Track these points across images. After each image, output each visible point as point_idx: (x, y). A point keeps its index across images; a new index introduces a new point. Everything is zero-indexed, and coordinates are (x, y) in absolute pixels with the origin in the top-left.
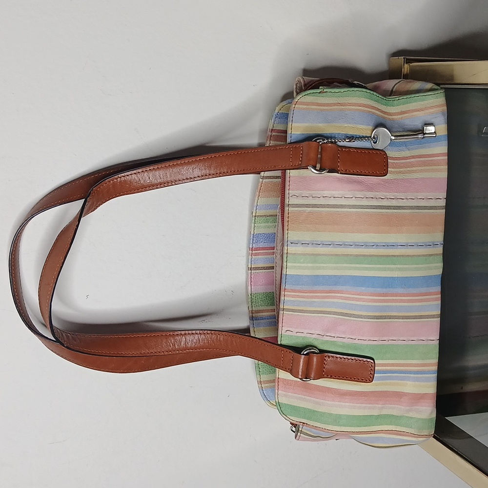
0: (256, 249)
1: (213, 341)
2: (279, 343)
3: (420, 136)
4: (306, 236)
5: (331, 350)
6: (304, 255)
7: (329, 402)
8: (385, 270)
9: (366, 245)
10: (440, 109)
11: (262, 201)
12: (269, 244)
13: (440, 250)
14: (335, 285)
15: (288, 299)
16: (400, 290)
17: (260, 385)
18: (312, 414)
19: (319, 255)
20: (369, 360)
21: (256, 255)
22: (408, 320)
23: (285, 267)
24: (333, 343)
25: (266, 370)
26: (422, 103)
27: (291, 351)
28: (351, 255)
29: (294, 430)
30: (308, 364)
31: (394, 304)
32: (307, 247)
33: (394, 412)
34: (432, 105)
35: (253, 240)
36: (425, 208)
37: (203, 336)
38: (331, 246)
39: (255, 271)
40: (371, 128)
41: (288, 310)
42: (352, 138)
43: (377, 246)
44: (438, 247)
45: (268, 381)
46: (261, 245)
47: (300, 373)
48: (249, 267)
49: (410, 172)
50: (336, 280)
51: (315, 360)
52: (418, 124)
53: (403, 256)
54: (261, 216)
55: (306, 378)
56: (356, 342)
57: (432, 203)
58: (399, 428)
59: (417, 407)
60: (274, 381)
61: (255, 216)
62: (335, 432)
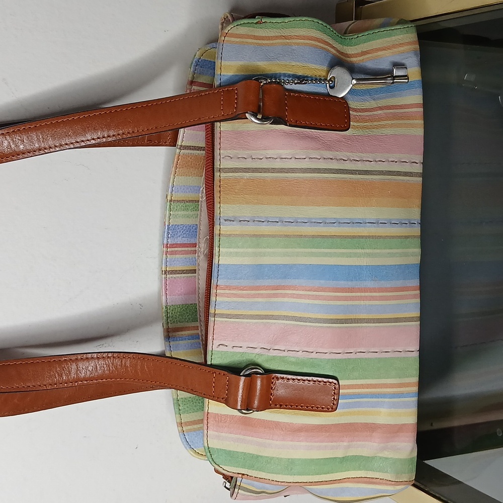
0: (173, 246)
1: (116, 368)
2: (209, 363)
3: (389, 81)
4: (246, 211)
5: (279, 369)
6: (242, 236)
7: (278, 443)
8: (349, 255)
9: (325, 222)
10: (412, 47)
11: (180, 180)
12: (189, 239)
13: (416, 230)
14: (285, 277)
15: (221, 302)
16: (370, 284)
17: (180, 428)
18: (253, 460)
19: (263, 236)
20: (331, 380)
21: (172, 253)
22: (381, 324)
23: (217, 254)
24: (282, 359)
25: (187, 407)
26: (388, 39)
27: (226, 373)
28: (305, 236)
29: (229, 487)
30: (250, 389)
31: (362, 303)
32: (247, 225)
33: (365, 452)
34: (402, 42)
35: (168, 233)
36: (399, 173)
37: (101, 362)
38: (279, 223)
39: (171, 276)
40: (325, 68)
41: (222, 316)
42: (302, 79)
43: (340, 223)
44: (415, 227)
45: (191, 422)
46: (179, 240)
47: (239, 404)
48: (164, 270)
49: (377, 127)
50: (286, 271)
51: (259, 383)
52: (385, 65)
53: (373, 237)
54: (178, 201)
55: (247, 410)
56: (314, 355)
57: (407, 168)
58: (370, 474)
59: (393, 444)
60: (201, 421)
61: (171, 201)
62: (286, 484)
